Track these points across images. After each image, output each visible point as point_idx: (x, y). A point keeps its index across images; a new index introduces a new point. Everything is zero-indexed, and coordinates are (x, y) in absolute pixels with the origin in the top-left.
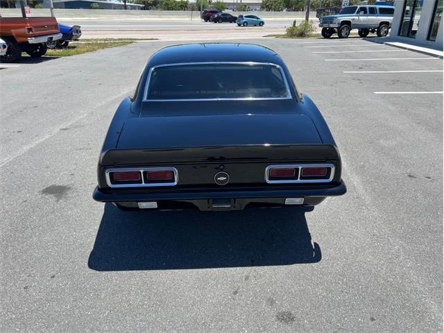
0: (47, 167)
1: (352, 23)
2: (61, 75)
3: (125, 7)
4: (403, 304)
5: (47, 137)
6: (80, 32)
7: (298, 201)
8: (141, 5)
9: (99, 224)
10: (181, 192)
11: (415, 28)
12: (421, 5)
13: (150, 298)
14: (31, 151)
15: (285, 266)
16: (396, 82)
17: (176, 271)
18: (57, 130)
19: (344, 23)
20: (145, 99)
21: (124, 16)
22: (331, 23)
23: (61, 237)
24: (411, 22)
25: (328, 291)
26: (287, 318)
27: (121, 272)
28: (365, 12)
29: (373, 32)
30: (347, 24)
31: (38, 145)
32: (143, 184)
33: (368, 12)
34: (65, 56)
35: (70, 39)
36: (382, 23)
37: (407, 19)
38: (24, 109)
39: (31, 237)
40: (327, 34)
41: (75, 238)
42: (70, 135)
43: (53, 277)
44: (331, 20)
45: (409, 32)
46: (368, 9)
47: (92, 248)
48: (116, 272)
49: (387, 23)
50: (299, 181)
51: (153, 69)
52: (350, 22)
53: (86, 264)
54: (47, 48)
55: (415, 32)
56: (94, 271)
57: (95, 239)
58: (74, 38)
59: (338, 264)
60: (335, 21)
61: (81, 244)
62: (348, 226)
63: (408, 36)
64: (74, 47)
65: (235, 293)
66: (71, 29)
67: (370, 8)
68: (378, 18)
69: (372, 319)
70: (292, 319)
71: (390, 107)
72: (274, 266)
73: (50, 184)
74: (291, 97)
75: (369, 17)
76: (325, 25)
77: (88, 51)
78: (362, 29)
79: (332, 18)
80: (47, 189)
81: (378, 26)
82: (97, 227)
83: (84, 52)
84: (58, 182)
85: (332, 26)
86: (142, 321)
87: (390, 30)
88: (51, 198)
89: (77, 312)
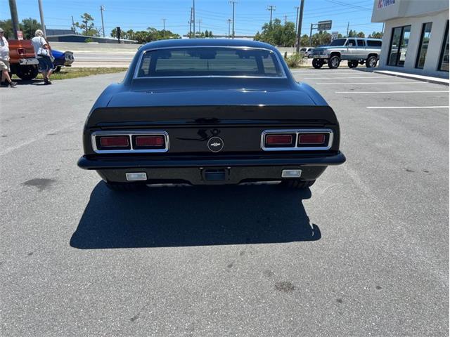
0: (31, 164)
1: (342, 54)
2: (52, 93)
3: (119, 42)
4: (410, 275)
5: (33, 140)
6: (73, 58)
7: (295, 173)
8: (135, 41)
9: (84, 209)
10: (172, 159)
11: (402, 58)
12: (407, 43)
13: (136, 271)
14: (15, 152)
15: (283, 244)
16: (387, 100)
17: (166, 248)
18: (44, 134)
19: (334, 54)
20: (136, 77)
21: (118, 49)
22: (322, 54)
23: (42, 221)
24: (399, 54)
25: (330, 264)
26: (286, 287)
27: (106, 250)
28: (354, 44)
29: (362, 63)
30: (337, 55)
31: (22, 147)
32: (132, 150)
33: (357, 43)
34: (56, 79)
35: (63, 65)
36: (370, 55)
37: (395, 51)
38: (12, 119)
39: (9, 220)
40: (318, 64)
41: (58, 221)
42: (57, 139)
43: (31, 254)
44: (321, 52)
45: (397, 62)
46: (356, 42)
47: (75, 229)
48: (100, 250)
49: (375, 55)
50: (296, 148)
51: (145, 52)
52: (339, 53)
53: (68, 243)
54: (38, 72)
55: (403, 62)
56: (76, 249)
57: (78, 222)
58: (66, 63)
59: (339, 242)
60: (325, 52)
61: (64, 227)
62: (348, 210)
63: (396, 65)
64: (66, 73)
65: (230, 266)
66: (64, 54)
67: (358, 41)
68: (367, 50)
69: (379, 288)
70: (293, 289)
71: (383, 118)
72: (272, 244)
73: (33, 177)
74: (285, 77)
75: (358, 49)
76: (316, 57)
77: (79, 76)
78: (352, 60)
79: (322, 50)
80: (29, 181)
81: (366, 58)
82: (82, 212)
83: (76, 77)
84: (41, 176)
85: (322, 57)
86: (127, 291)
87: (378, 62)
88: (34, 189)
89: (56, 284)
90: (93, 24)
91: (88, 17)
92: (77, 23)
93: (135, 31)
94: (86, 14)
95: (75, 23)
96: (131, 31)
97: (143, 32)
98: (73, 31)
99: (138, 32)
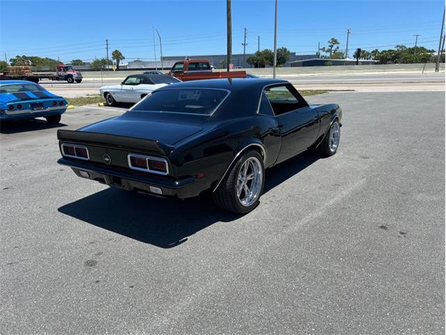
3: (357, 63)
8: (376, 61)
74: (211, 115)
90: (338, 48)
91: (334, 41)
92: (324, 48)
93: (380, 51)
94: (333, 40)
95: (321, 47)
96: (377, 50)
97: (390, 51)
98: (318, 55)
99: (384, 51)
